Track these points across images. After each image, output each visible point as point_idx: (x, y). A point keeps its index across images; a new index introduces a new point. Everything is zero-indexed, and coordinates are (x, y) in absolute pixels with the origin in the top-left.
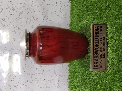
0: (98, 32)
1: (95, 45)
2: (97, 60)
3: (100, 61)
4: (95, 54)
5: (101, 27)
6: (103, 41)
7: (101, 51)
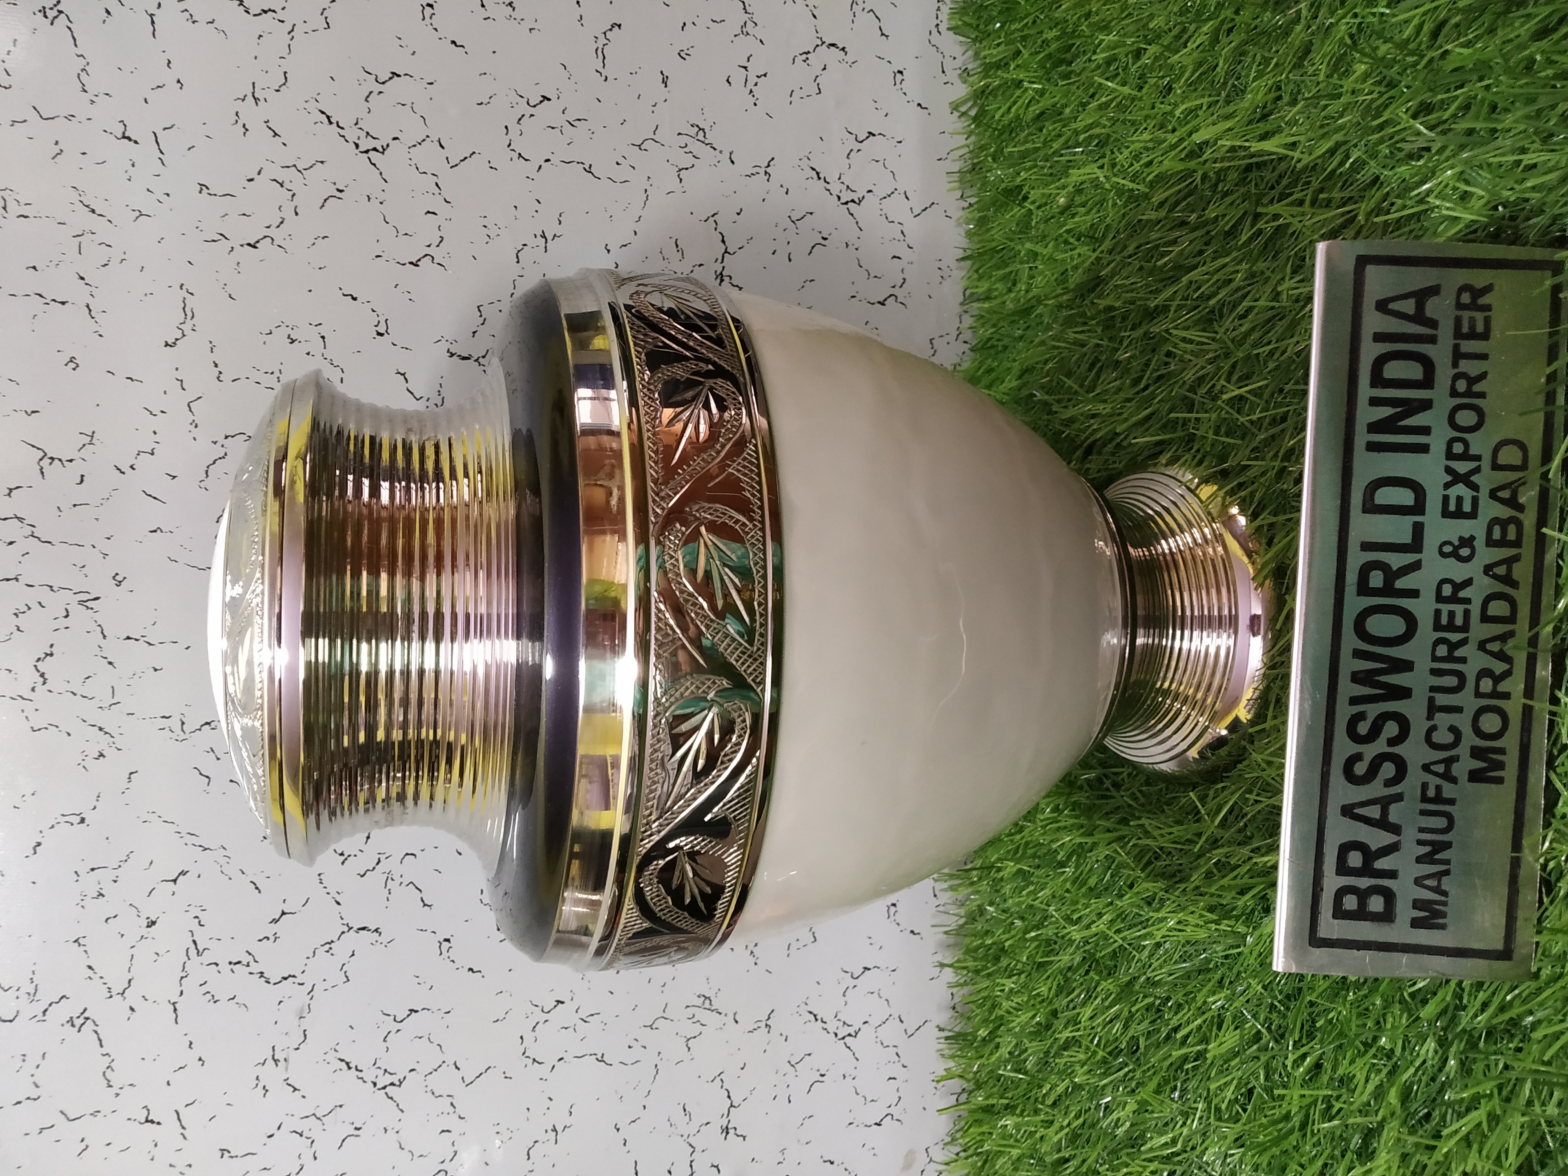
0: (1414, 371)
1: (1363, 589)
2: (1385, 812)
3: (1422, 830)
4: (1360, 717)
5: (1482, 301)
6: (1495, 521)
7: (1451, 681)
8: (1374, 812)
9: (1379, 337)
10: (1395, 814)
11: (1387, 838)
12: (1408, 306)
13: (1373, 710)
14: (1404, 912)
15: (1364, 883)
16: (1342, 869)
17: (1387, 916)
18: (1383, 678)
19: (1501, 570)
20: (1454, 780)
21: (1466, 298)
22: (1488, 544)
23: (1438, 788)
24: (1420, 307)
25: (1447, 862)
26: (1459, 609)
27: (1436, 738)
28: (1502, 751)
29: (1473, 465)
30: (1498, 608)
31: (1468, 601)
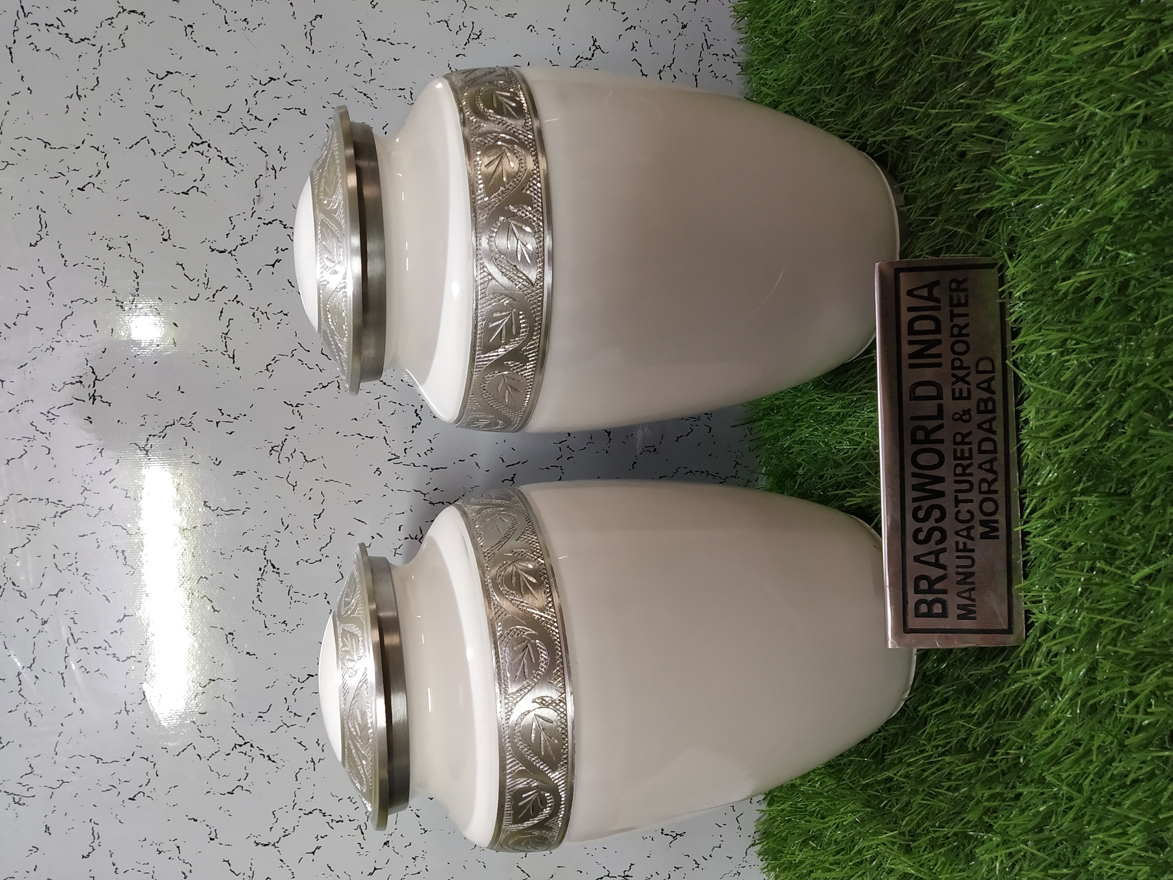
1: (914, 441)
2: (937, 559)
3: (958, 567)
4: (919, 508)
5: (962, 286)
6: (981, 400)
7: (966, 486)
8: (932, 559)
9: (910, 309)
10: (943, 558)
11: (940, 572)
12: (925, 292)
13: (926, 504)
14: (953, 611)
15: (930, 597)
16: (917, 591)
17: (944, 614)
18: (928, 487)
19: (986, 426)
20: (972, 539)
21: (954, 286)
22: (978, 413)
23: (965, 544)
24: (930, 292)
25: (973, 583)
26: (966, 447)
27: (961, 517)
28: (996, 522)
29: (967, 371)
30: (987, 446)
31: (970, 443)
